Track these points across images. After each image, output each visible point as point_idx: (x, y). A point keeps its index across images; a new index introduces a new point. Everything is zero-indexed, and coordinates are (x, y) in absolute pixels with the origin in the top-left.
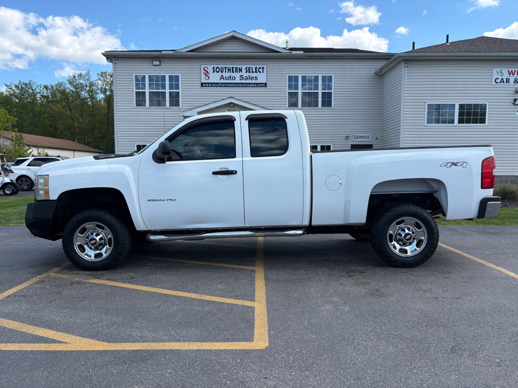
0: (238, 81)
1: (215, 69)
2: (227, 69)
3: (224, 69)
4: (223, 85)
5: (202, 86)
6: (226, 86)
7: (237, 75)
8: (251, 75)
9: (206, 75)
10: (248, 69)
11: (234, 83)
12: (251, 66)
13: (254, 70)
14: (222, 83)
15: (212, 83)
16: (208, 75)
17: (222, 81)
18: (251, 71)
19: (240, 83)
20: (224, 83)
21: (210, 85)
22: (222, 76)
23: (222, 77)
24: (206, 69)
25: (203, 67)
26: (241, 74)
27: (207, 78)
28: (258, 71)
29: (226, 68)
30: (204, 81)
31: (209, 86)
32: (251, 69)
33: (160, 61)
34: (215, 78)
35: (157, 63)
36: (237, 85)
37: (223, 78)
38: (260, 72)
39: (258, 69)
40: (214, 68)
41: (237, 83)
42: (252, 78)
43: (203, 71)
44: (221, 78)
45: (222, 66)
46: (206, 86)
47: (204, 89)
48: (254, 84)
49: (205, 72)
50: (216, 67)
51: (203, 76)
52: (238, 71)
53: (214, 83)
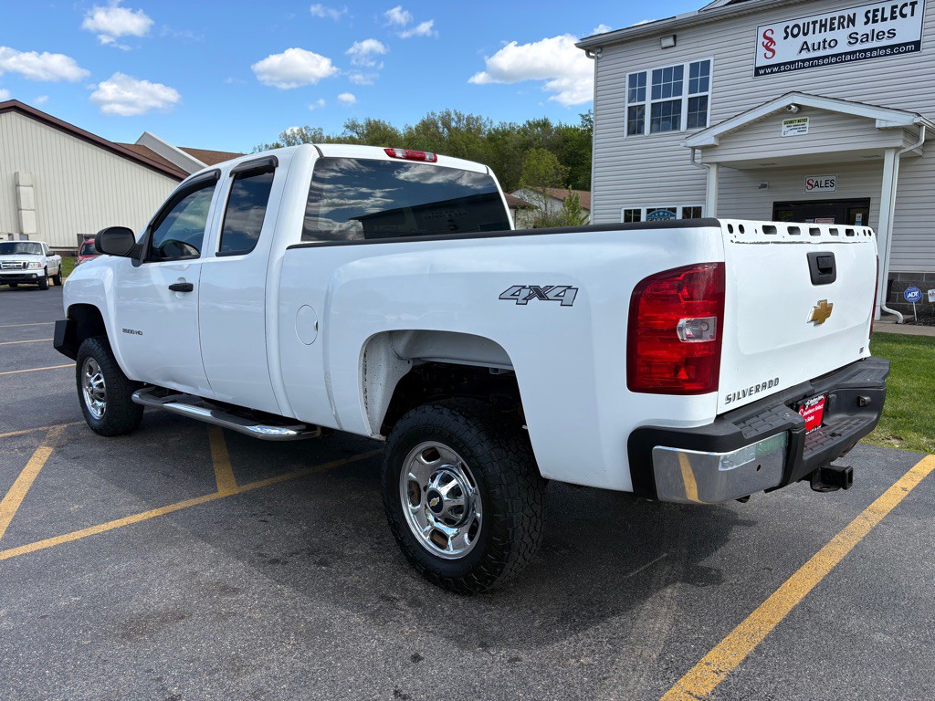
0: (843, 47)
1: (789, 30)
2: (818, 26)
3: (811, 26)
4: (806, 64)
5: (757, 74)
6: (812, 66)
7: (842, 35)
8: (879, 26)
9: (767, 48)
10: (870, 15)
11: (833, 56)
12: (880, 6)
13: (888, 14)
14: (803, 61)
15: (779, 65)
16: (772, 47)
17: (805, 55)
18: (879, 17)
19: (846, 54)
20: (808, 60)
21: (775, 69)
22: (805, 43)
23: (805, 47)
24: (769, 34)
25: (762, 31)
26: (852, 29)
27: (769, 54)
28: (898, 14)
29: (814, 23)
30: (762, 62)
31: (772, 72)
32: (879, 14)
33: (675, 37)
34: (788, 50)
35: (670, 42)
36: (840, 58)
37: (808, 48)
38: (904, 16)
39: (898, 10)
40: (788, 27)
41: (841, 54)
42: (879, 36)
43: (761, 39)
44: (802, 49)
45: (806, 21)
46: (765, 73)
47: (763, 80)
48: (885, 48)
49: (766, 41)
50: (791, 24)
51: (762, 50)
52: (845, 24)
53: (785, 64)
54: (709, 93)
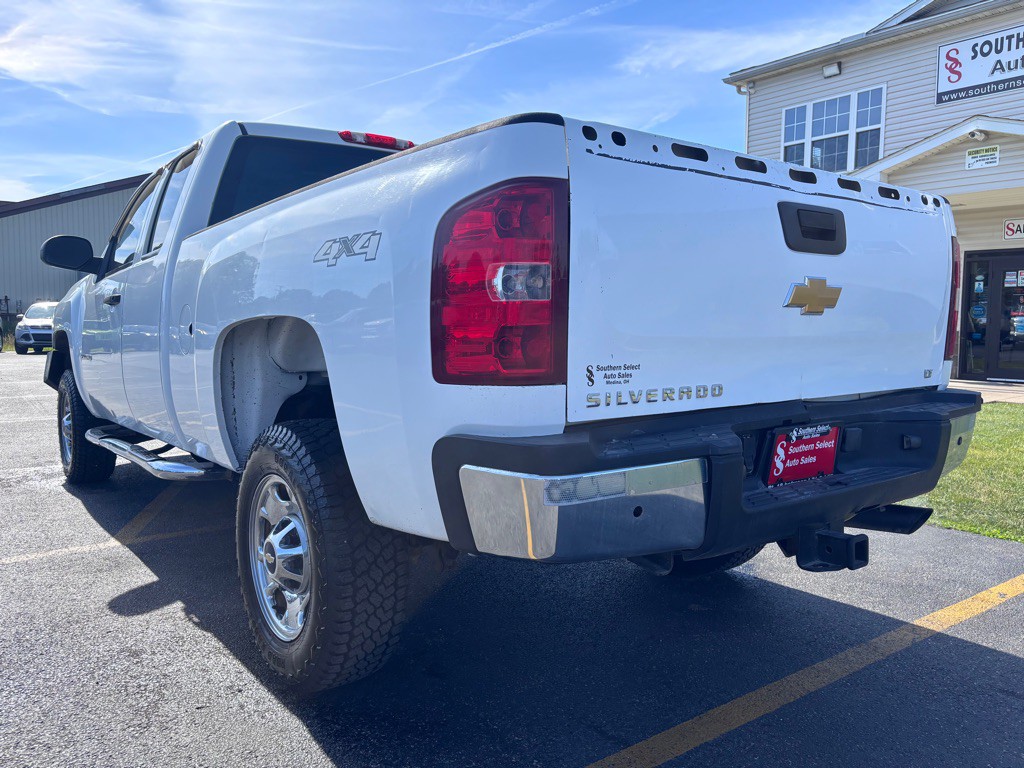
1: (978, 49)
2: (1014, 41)
3: (1006, 42)
4: (1001, 86)
5: (940, 100)
6: (1008, 88)
9: (952, 70)
14: (997, 83)
15: (966, 89)
16: (957, 69)
17: (998, 76)
20: (1003, 82)
21: (963, 94)
22: (999, 62)
23: (999, 66)
24: (953, 54)
25: (944, 51)
27: (954, 77)
29: (1010, 38)
30: (945, 87)
31: (958, 98)
33: (840, 65)
34: (977, 72)
35: (834, 69)
37: (1002, 68)
40: (976, 45)
43: (944, 60)
44: (995, 69)
45: (999, 36)
46: (950, 100)
47: (946, 107)
49: (950, 63)
50: (980, 41)
51: (945, 73)
53: (973, 88)
54: (881, 126)
